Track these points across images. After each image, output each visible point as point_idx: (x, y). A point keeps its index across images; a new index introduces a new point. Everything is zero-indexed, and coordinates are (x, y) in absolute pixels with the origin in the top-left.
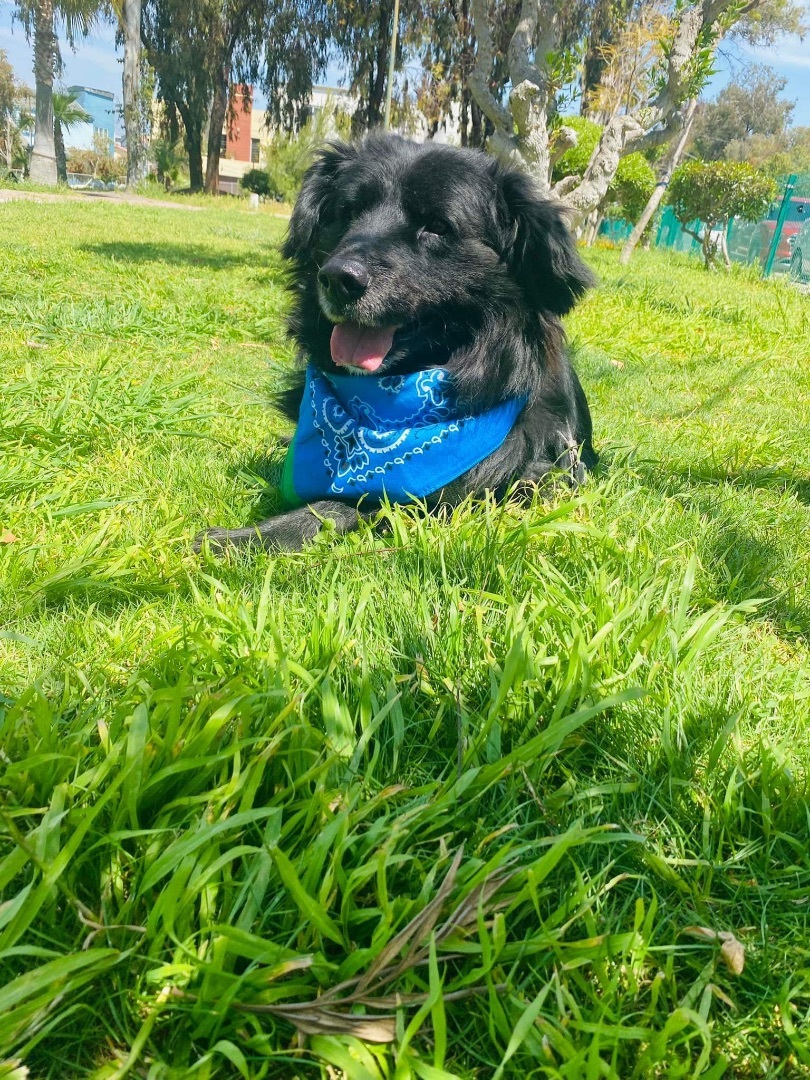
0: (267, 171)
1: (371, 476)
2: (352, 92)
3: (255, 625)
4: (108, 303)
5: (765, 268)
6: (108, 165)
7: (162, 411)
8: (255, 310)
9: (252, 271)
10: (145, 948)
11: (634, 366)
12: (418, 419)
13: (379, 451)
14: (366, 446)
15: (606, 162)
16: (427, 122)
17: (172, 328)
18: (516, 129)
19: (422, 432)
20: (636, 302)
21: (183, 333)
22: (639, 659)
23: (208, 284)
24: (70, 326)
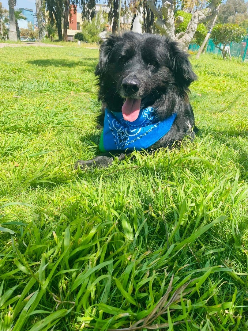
0: (82, 33)
1: (129, 144)
2: (108, 6)
3: (98, 196)
4: (38, 81)
5: (242, 58)
6: (32, 33)
7: (59, 118)
8: (83, 81)
9: (81, 68)
10: (75, 309)
11: (204, 95)
12: (143, 124)
13: (132, 136)
14: (128, 134)
15: (193, 27)
16: (132, 14)
17: (58, 89)
18: (164, 18)
19: (145, 128)
20: (203, 73)
21: (62, 90)
22: (221, 203)
23: (68, 73)
24: (27, 90)
